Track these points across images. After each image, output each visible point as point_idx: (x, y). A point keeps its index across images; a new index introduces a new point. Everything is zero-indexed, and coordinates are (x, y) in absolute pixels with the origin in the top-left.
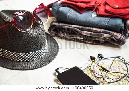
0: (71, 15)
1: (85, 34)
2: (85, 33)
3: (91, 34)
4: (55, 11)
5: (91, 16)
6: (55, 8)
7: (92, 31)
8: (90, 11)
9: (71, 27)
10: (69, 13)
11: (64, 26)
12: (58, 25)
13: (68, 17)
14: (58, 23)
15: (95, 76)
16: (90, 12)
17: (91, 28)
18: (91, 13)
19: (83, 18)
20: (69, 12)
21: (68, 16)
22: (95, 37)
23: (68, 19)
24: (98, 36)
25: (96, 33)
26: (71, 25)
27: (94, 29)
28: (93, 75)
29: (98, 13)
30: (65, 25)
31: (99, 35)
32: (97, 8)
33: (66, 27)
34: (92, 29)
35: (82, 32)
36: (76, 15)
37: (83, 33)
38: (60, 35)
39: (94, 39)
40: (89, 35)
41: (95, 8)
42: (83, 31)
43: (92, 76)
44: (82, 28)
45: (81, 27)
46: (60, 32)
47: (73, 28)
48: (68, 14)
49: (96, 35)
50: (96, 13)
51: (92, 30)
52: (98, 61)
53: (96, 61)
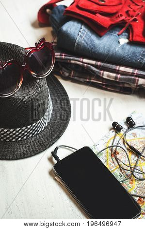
0: (83, 42)
1: (105, 77)
2: (106, 74)
3: (116, 78)
4: (55, 22)
5: (119, 42)
6: (56, 18)
7: (117, 72)
8: (118, 29)
9: (82, 62)
10: (78, 37)
11: (71, 60)
12: (59, 56)
13: (77, 44)
14: (59, 54)
15: (119, 164)
16: (117, 33)
17: (117, 68)
18: (119, 35)
19: (104, 48)
20: (78, 35)
21: (77, 42)
22: (123, 83)
23: (77, 48)
24: (128, 81)
25: (124, 77)
26: (81, 60)
27: (122, 69)
28: (115, 162)
29: (131, 38)
30: (72, 58)
31: (130, 80)
32: (130, 26)
33: (73, 62)
34: (119, 68)
35: (100, 73)
36: (92, 41)
37: (103, 75)
38: (63, 73)
39: (121, 86)
40: (114, 80)
41: (127, 25)
42: (102, 72)
43: (113, 164)
44: (100, 66)
45: (99, 63)
46: (63, 68)
47: (85, 65)
48: (77, 39)
49: (125, 79)
50: (127, 34)
51: (119, 70)
52: (125, 130)
53: (122, 132)
